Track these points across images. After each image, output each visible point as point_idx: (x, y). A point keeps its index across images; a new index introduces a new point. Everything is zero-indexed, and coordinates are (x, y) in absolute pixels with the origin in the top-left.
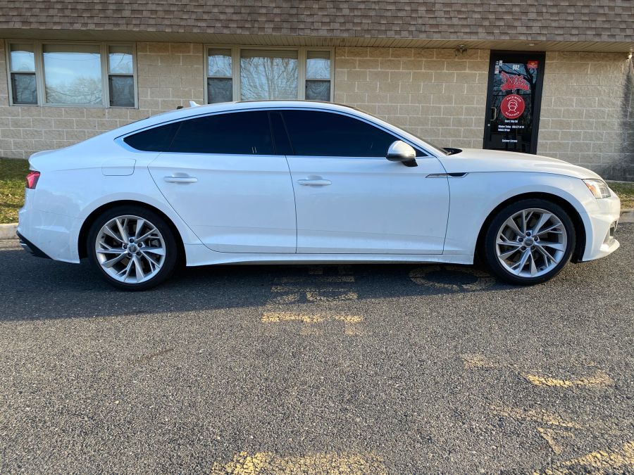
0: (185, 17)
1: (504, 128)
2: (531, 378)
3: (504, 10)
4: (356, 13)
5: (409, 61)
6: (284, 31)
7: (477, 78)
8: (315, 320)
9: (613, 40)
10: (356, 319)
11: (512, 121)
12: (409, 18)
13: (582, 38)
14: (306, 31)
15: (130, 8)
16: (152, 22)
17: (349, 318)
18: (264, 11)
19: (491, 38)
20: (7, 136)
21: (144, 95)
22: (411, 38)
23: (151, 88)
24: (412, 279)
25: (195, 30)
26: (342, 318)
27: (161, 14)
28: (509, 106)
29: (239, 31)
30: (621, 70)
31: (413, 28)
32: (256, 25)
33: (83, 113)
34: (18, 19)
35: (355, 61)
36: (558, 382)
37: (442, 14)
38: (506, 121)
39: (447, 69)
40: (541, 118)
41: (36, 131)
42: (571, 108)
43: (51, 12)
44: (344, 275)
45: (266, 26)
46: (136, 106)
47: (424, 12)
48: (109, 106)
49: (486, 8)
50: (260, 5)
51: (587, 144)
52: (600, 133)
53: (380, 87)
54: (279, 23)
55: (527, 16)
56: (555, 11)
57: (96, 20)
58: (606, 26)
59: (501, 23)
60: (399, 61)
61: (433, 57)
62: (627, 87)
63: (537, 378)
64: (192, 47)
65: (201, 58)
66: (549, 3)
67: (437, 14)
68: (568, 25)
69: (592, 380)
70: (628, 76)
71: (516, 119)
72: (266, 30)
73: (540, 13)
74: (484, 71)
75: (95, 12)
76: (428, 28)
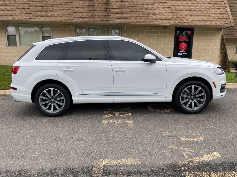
0: (70, 16)
1: (180, 54)
2: (181, 138)
3: (179, 14)
4: (129, 15)
5: (147, 31)
7: (171, 37)
8: (118, 122)
9: (216, 25)
10: (131, 122)
12: (147, 17)
13: (206, 24)
15: (50, 13)
16: (58, 18)
17: (129, 121)
19: (175, 24)
20: (6, 57)
22: (148, 24)
24: (148, 108)
25: (73, 21)
26: (127, 121)
27: (61, 15)
28: (182, 47)
30: (219, 34)
31: (148, 21)
32: (94, 19)
34: (11, 17)
35: (129, 31)
36: (189, 139)
37: (158, 16)
38: (181, 52)
39: (160, 34)
40: (193, 51)
41: (16, 55)
42: (203, 47)
43: (22, 14)
44: (127, 107)
47: (152, 15)
49: (173, 14)
50: (96, 12)
51: (208, 59)
52: (213, 56)
54: (102, 19)
55: (187, 16)
56: (197, 15)
57: (38, 17)
58: (214, 20)
59: (178, 19)
60: (144, 31)
61: (155, 30)
62: (222, 40)
63: (183, 138)
64: (71, 26)
65: (75, 30)
66: (195, 12)
67: (156, 16)
68: (201, 19)
69: (198, 139)
70: (222, 36)
71: (184, 51)
72: (98, 21)
73: (191, 16)
74: (173, 34)
75: (38, 15)
76: (153, 21)
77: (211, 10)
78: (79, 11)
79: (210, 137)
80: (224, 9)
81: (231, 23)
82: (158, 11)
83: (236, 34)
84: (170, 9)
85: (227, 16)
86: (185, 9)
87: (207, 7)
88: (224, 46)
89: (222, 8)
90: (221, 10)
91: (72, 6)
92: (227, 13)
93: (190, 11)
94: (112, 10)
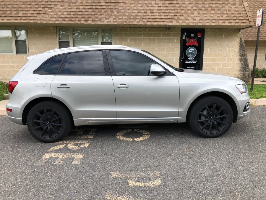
0: (46, 16)
1: (188, 62)
2: (130, 182)
3: (184, 12)
4: (120, 14)
5: (146, 33)
6: (89, 22)
7: (176, 40)
8: (63, 157)
9: (230, 25)
11: (191, 59)
12: (143, 16)
13: (217, 24)
14: (99, 22)
15: (22, 12)
16: (32, 18)
18: (80, 13)
19: (178, 24)
21: (31, 49)
22: (144, 24)
23: (34, 46)
24: (117, 136)
25: (51, 22)
26: (75, 156)
27: (35, 15)
29: (70, 22)
30: (237, 36)
31: (144, 20)
32: (77, 20)
33: (5, 57)
35: (123, 33)
37: (157, 14)
38: (189, 59)
39: (162, 37)
40: (204, 57)
42: (217, 53)
44: (91, 135)
45: (81, 20)
46: (28, 54)
47: (150, 13)
48: (16, 54)
49: (176, 11)
50: (79, 11)
51: (224, 68)
52: (229, 64)
54: (87, 19)
55: (193, 14)
56: (206, 12)
57: (7, 18)
58: (227, 19)
59: (183, 18)
60: (142, 33)
61: (156, 32)
62: (240, 43)
63: (132, 182)
64: (51, 28)
65: (56, 33)
66: (203, 9)
67: (155, 14)
68: (211, 18)
69: (153, 183)
70: (241, 39)
71: (193, 58)
72: (81, 21)
73: (199, 13)
74: (179, 37)
75: (7, 14)
76: (151, 20)
77: (224, 5)
78: (58, 10)
79: (170, 181)
80: (240, 4)
81: (250, 22)
82: (157, 8)
83: (264, 35)
84: (172, 6)
85: (244, 12)
86: (191, 6)
87: (219, 3)
88: (244, 51)
89: (239, 3)
90: (237, 5)
91: (49, 3)
92: (244, 9)
93: (197, 7)
94: (99, 7)
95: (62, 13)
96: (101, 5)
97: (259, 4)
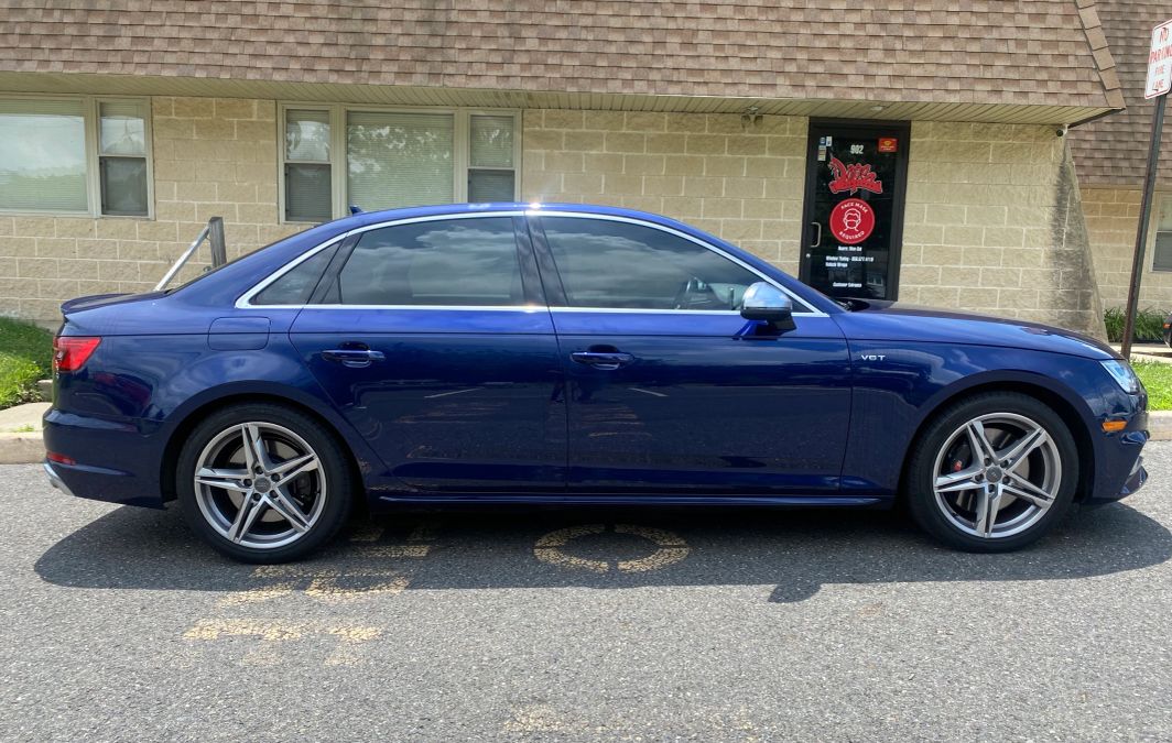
0: (234, 50)
1: (836, 262)
3: (824, 45)
4: (551, 46)
5: (660, 136)
6: (417, 80)
7: (786, 168)
9: (1023, 102)
10: (368, 633)
11: (852, 249)
12: (650, 57)
13: (967, 97)
14: (458, 79)
15: (130, 33)
16: (170, 59)
17: (358, 629)
18: (380, 41)
19: (800, 95)
21: (165, 193)
22: (652, 93)
23: (178, 181)
24: (536, 551)
25: (251, 75)
26: (343, 632)
27: (187, 45)
28: (846, 221)
29: (333, 78)
30: (1049, 157)
31: (654, 76)
32: (364, 68)
33: (52, 227)
35: (559, 135)
37: (710, 50)
38: (841, 249)
39: (729, 152)
40: (904, 244)
42: (960, 225)
45: (384, 68)
46: (151, 215)
47: (678, 46)
48: (100, 215)
49: (791, 40)
50: (374, 29)
51: (990, 293)
52: (1013, 272)
53: (606, 184)
54: (409, 64)
55: (866, 55)
56: (918, 46)
57: (65, 55)
58: (1011, 75)
59: (819, 68)
60: (642, 136)
61: (703, 129)
62: (1061, 186)
64: (255, 106)
65: (273, 128)
66: (908, 33)
67: (700, 51)
68: (942, 72)
70: (1063, 167)
71: (859, 245)
72: (382, 75)
73: (889, 51)
74: (799, 155)
75: (64, 39)
76: (683, 76)
77: (995, 19)
78: (283, 24)
80: (1067, 17)
81: (1108, 94)
82: (709, 25)
84: (772, 16)
85: (1082, 52)
86: (856, 18)
88: (1076, 218)
90: (1051, 22)
92: (1082, 39)
93: (883, 24)
94: (463, 18)
95: (300, 37)
96: (468, 7)
97: (1135, 34)
